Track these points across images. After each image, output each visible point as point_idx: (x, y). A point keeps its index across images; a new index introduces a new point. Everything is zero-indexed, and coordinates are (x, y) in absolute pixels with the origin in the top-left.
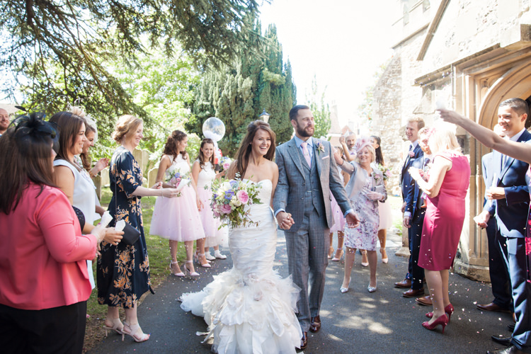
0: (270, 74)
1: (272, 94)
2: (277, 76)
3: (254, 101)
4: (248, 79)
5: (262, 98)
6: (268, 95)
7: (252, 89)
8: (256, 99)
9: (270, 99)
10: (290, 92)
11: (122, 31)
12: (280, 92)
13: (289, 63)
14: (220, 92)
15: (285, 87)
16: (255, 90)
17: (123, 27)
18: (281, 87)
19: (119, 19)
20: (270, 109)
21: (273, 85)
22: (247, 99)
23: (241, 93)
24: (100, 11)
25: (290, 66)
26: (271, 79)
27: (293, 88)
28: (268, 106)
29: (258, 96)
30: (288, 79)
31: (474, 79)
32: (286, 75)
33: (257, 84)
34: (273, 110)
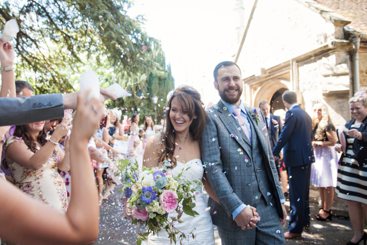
0: (158, 72)
1: (159, 84)
2: (163, 73)
3: (148, 89)
4: (144, 75)
5: (153, 87)
6: (157, 85)
7: (147, 81)
8: (149, 87)
9: (158, 87)
10: (170, 82)
11: (70, 50)
12: (164, 83)
13: (170, 64)
14: (126, 83)
15: (168, 79)
16: (149, 82)
17: (70, 48)
18: (165, 79)
19: (68, 43)
20: (158, 94)
21: (160, 79)
22: (144, 87)
23: (140, 84)
24: (57, 39)
25: (170, 66)
26: (158, 75)
27: (173, 80)
28: (157, 92)
29: (151, 86)
30: (169, 74)
31: (251, 86)
32: (168, 72)
33: (150, 78)
34: (160, 94)
